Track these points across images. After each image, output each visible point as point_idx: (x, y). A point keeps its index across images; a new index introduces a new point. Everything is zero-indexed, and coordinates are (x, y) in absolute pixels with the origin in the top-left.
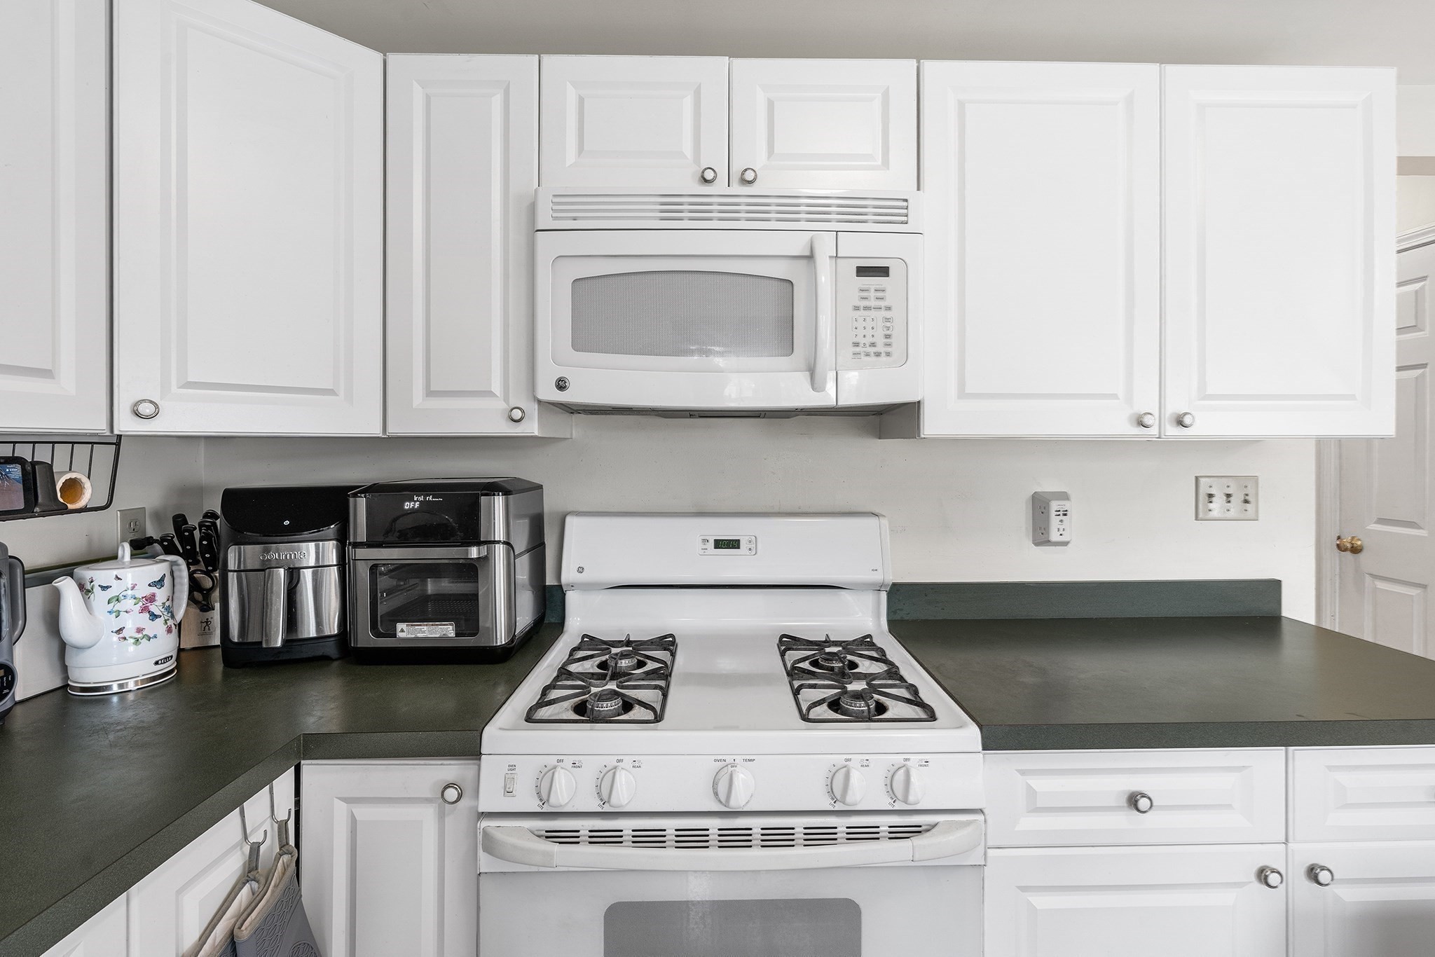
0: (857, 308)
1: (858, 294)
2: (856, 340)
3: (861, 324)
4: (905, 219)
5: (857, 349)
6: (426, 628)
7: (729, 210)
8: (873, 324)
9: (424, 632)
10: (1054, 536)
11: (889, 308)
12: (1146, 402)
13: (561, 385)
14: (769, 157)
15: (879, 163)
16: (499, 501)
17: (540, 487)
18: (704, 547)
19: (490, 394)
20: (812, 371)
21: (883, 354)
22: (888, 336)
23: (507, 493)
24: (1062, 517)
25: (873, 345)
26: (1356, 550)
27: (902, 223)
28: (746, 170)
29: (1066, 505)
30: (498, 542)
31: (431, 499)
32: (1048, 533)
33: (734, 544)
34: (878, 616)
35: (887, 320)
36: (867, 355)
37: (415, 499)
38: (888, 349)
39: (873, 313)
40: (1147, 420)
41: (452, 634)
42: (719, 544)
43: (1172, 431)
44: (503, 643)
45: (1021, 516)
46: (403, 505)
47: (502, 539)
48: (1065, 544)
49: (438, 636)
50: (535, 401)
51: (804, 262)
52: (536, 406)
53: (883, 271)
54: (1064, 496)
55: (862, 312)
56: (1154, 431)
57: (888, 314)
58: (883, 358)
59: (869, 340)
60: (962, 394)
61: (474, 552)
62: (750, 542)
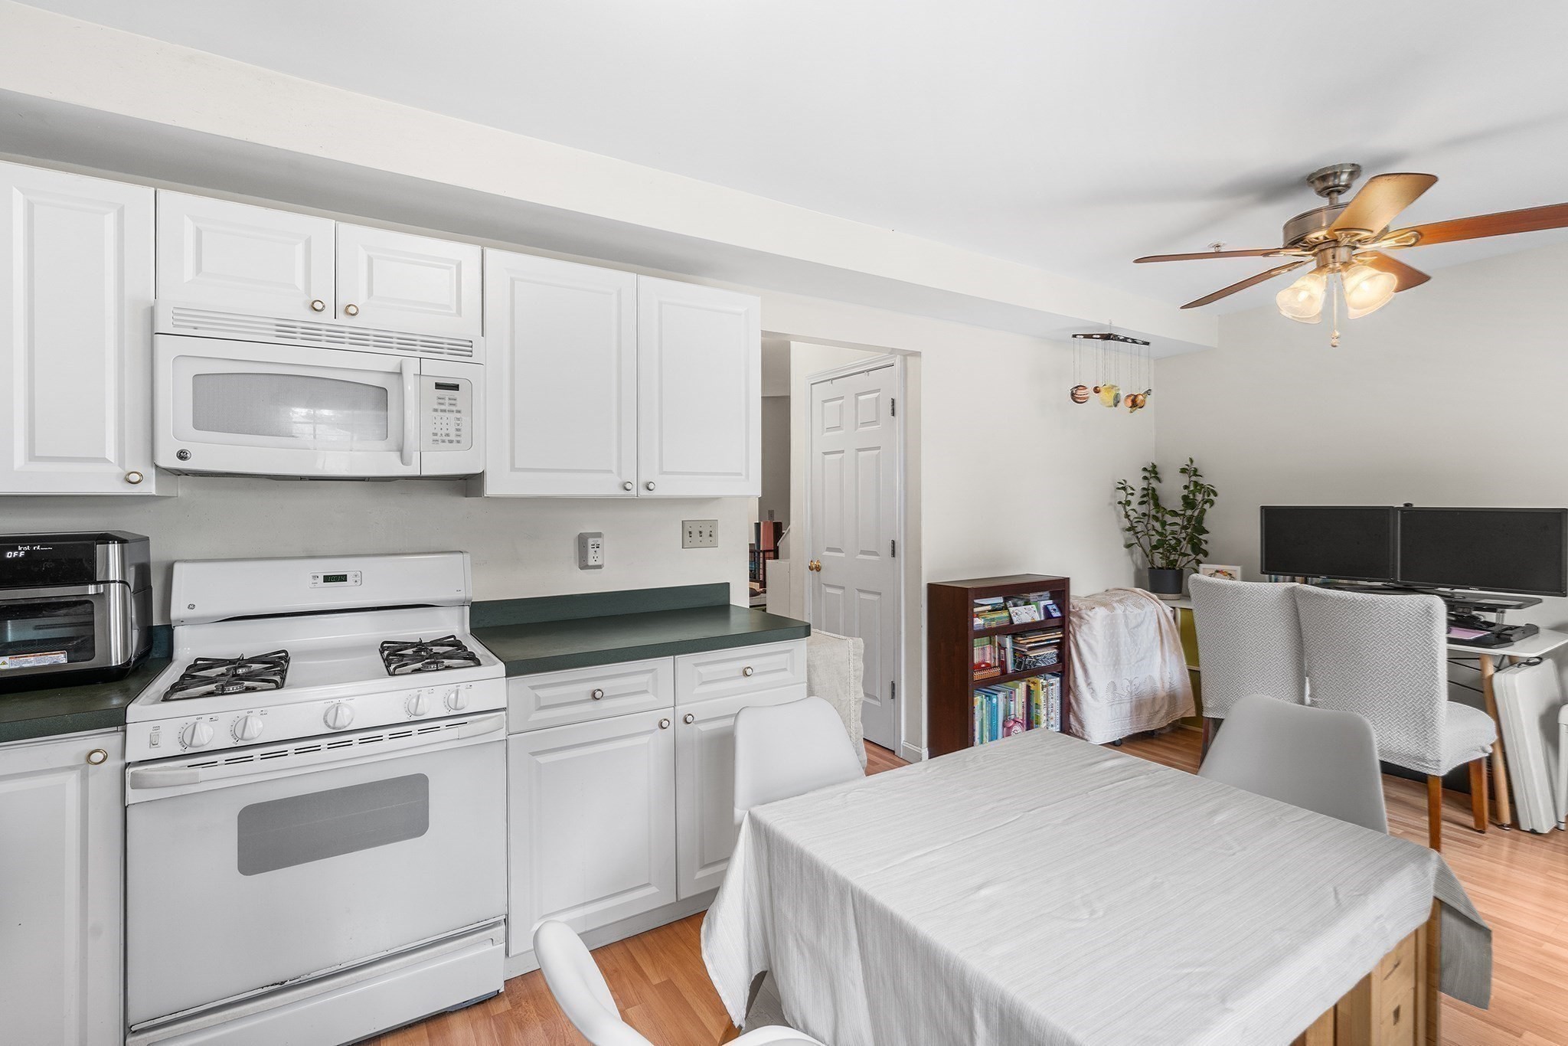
0: (436, 410)
1: (436, 401)
2: (435, 432)
3: (438, 421)
4: (470, 353)
5: (435, 438)
6: (32, 658)
7: (336, 336)
8: (447, 421)
9: (31, 662)
10: (591, 562)
11: (459, 412)
12: (629, 475)
13: (182, 455)
14: (369, 297)
15: (455, 312)
16: (114, 549)
17: (147, 539)
18: (315, 581)
19: (105, 460)
20: (401, 451)
21: (455, 442)
22: (458, 430)
23: (122, 541)
24: (596, 549)
25: (448, 435)
26: (818, 569)
27: (468, 356)
28: (350, 305)
29: (599, 541)
30: (114, 582)
31: (38, 548)
32: (587, 561)
33: (343, 578)
34: (463, 624)
35: (458, 419)
36: (443, 441)
37: (20, 548)
38: (458, 439)
39: (447, 414)
40: (628, 486)
41: (65, 661)
42: (327, 579)
43: (644, 493)
44: (120, 664)
45: (571, 549)
46: (5, 554)
47: (117, 579)
48: (599, 567)
49: (47, 664)
50: (152, 466)
51: (396, 376)
52: (154, 471)
53: (456, 387)
54: (599, 535)
55: (440, 414)
56: (633, 492)
57: (458, 415)
58: (455, 444)
59: (444, 432)
60: (513, 468)
61: (92, 589)
62: (356, 576)
